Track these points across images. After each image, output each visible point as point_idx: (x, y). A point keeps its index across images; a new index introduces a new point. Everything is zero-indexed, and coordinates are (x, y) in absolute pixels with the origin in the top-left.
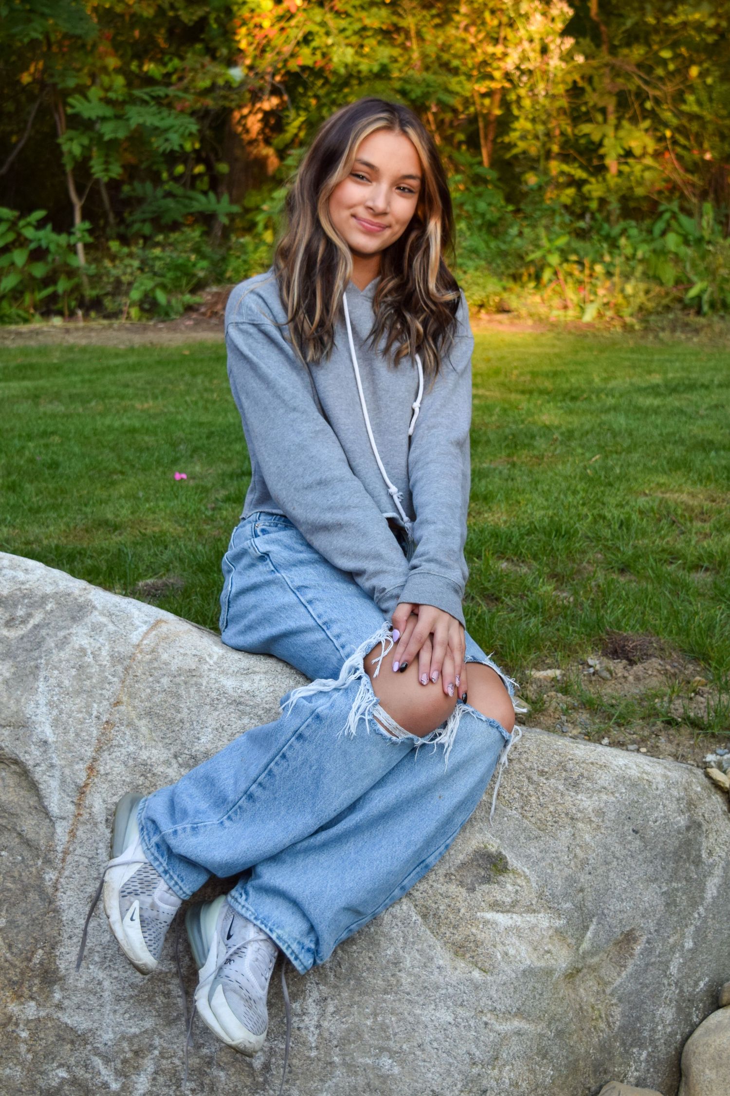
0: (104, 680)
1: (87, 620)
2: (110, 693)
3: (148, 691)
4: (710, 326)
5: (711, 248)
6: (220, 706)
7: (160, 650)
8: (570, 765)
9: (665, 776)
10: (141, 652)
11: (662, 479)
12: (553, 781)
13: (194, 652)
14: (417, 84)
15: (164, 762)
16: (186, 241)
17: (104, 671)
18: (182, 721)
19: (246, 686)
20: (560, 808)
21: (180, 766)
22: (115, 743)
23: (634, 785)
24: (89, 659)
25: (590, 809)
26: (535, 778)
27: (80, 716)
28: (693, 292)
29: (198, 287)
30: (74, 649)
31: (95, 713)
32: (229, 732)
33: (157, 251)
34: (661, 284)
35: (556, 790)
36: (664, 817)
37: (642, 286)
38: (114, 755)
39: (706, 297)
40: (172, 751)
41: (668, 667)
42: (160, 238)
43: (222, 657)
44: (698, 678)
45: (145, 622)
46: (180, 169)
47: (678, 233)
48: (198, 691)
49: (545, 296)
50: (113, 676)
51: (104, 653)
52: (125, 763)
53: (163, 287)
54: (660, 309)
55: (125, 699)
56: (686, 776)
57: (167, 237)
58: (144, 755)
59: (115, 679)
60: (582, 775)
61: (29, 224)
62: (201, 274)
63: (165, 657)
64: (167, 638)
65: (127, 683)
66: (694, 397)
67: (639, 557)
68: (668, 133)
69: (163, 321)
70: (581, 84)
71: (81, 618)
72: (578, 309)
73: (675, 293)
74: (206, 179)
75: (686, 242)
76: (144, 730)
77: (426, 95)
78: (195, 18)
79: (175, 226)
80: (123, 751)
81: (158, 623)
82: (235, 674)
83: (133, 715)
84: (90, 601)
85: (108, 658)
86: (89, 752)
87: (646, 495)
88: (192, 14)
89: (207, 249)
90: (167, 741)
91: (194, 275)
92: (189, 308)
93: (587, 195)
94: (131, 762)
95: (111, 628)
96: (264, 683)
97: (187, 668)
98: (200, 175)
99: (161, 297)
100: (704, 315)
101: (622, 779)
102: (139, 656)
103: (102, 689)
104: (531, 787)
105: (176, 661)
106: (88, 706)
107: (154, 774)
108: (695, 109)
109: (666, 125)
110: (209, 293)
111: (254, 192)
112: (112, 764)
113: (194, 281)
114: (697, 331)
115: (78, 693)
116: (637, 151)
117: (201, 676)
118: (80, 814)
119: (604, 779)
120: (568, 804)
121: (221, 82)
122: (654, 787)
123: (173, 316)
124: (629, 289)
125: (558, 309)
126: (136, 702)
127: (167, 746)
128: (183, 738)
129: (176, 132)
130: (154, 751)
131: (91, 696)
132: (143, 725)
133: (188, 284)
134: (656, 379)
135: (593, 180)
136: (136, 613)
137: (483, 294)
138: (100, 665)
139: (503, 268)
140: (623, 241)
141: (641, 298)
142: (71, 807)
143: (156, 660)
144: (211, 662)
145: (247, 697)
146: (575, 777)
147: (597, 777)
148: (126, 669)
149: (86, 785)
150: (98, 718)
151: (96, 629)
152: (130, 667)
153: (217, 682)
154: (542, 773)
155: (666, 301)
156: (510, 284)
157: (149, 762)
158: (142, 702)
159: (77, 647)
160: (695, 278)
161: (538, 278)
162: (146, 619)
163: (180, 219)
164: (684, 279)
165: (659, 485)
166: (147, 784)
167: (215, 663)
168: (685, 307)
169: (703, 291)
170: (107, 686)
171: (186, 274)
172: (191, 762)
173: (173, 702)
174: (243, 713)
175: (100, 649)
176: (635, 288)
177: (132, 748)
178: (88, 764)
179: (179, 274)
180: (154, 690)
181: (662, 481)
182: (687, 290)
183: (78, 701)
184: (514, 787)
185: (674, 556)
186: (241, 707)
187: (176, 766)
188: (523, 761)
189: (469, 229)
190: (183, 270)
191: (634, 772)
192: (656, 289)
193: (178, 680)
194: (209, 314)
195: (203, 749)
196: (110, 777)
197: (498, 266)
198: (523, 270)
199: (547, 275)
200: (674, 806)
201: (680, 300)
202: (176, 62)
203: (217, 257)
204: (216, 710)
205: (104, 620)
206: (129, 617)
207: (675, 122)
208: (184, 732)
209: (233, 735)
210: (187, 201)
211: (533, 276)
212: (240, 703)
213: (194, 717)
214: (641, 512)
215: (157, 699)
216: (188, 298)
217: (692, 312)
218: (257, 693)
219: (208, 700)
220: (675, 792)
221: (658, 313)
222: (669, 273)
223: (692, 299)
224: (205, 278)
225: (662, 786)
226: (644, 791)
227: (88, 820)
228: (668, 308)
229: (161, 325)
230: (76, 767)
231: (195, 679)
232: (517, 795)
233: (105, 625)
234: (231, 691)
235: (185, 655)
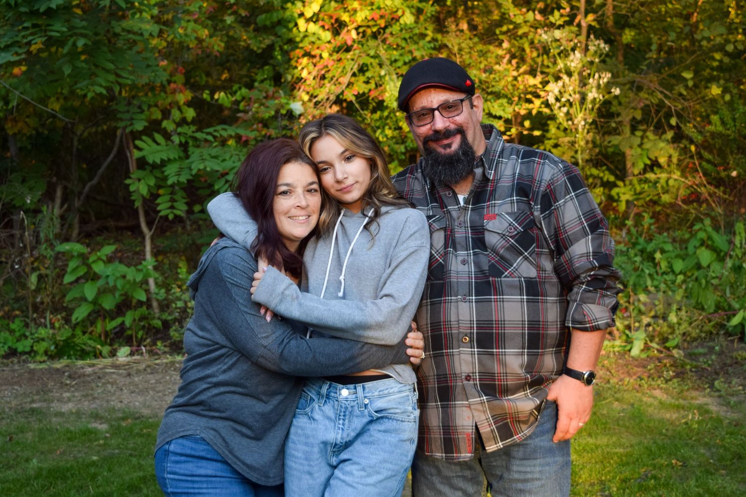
28: (736, 320)
34: (703, 310)
47: (711, 249)
54: (703, 336)
61: (99, 259)
68: (693, 148)
72: (624, 338)
73: (717, 319)
78: (263, 46)
88: (261, 42)
93: (616, 197)
108: (720, 128)
109: (691, 141)
116: (663, 162)
121: (283, 112)
124: (672, 318)
135: (620, 183)
140: (658, 256)
141: (685, 326)
155: (708, 327)
160: (736, 306)
164: (726, 305)
168: (728, 334)
176: (678, 316)
182: (729, 319)
192: (699, 316)
201: (722, 326)
202: (244, 91)
207: (699, 138)
217: (735, 339)
222: (710, 299)
223: (735, 327)
228: (711, 336)
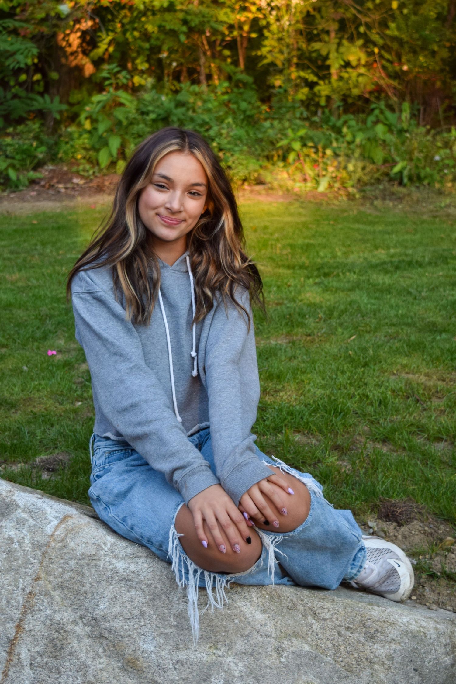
0: (27, 562)
1: (13, 516)
2: (31, 571)
3: (60, 570)
4: (409, 195)
5: (408, 135)
6: (114, 582)
7: (68, 540)
8: (368, 623)
9: (436, 629)
10: (54, 541)
11: (405, 361)
12: (356, 635)
13: (93, 541)
14: (196, 15)
15: (72, 622)
16: (30, 131)
17: (27, 555)
18: (85, 592)
19: (133, 567)
20: (361, 655)
21: (85, 625)
22: (36, 608)
23: (414, 637)
24: (16, 546)
25: (383, 655)
26: (343, 632)
27: (10, 588)
28: (396, 169)
29: (38, 166)
30: (4, 538)
31: (21, 586)
32: (121, 601)
33: (8, 140)
34: (373, 163)
35: (359, 641)
36: (436, 659)
37: (360, 164)
38: (36, 616)
39: (406, 173)
40: (78, 614)
41: (426, 528)
42: (10, 130)
43: (113, 545)
44: (449, 538)
45: (56, 517)
46: (23, 77)
47: (385, 124)
48: (97, 571)
49: (290, 171)
50: (34, 558)
51: (27, 541)
52: (44, 623)
53: (13, 166)
54: (373, 181)
55: (43, 575)
56: (450, 627)
57: (15, 129)
58: (58, 617)
59: (36, 561)
60: (377, 630)
62: (41, 156)
63: (72, 544)
64: (73, 530)
65: (44, 564)
66: (414, 274)
67: (395, 430)
68: (376, 50)
69: (14, 192)
70: (312, 13)
71: (9, 514)
72: (314, 181)
73: (384, 169)
74: (42, 83)
75: (390, 131)
76: (58, 598)
77: (202, 23)
79: (21, 121)
80: (42, 614)
81: (66, 517)
82: (123, 558)
83: (49, 587)
84: (15, 501)
85: (30, 545)
86: (17, 614)
87: (394, 374)
89: (44, 137)
90: (74, 606)
91: (35, 157)
92: (33, 182)
93: (318, 93)
94: (48, 622)
95: (31, 522)
96: (145, 565)
97: (88, 553)
98: (38, 81)
99: (12, 174)
100: (405, 186)
101: (406, 633)
102: (53, 544)
103: (26, 568)
104: (341, 639)
105: (80, 548)
106: (16, 581)
107: (65, 631)
108: (396, 33)
109: (375, 44)
110: (47, 170)
111: (76, 91)
112: (34, 623)
113: (36, 161)
114: (400, 199)
115: (8, 571)
116: (354, 63)
117: (99, 560)
118: (11, 660)
119: (393, 633)
120: (368, 652)
121: (53, 14)
122: (428, 637)
123: (21, 188)
124: (351, 167)
125: (300, 181)
126: (52, 578)
127: (75, 610)
128: (87, 605)
129: (22, 54)
130: (65, 614)
131: (17, 574)
132: (56, 594)
133: (31, 163)
134: (382, 254)
135: (321, 82)
136: (49, 510)
137: (247, 172)
138: (24, 550)
139: (259, 151)
140: (345, 130)
141: (359, 173)
142: (4, 654)
143: (65, 546)
144: (106, 549)
145: (134, 575)
146: (372, 631)
147: (388, 632)
148: (43, 554)
149: (15, 639)
150: (23, 590)
151: (20, 523)
152: (46, 552)
153: (111, 564)
154: (348, 629)
155: (377, 175)
156: (265, 163)
157: (61, 622)
158: (55, 578)
159: (6, 536)
160: (397, 159)
161: (284, 158)
162: (57, 515)
163: (25, 115)
164: (390, 159)
165: (404, 366)
166: (61, 638)
167: (109, 549)
168: (391, 180)
169: (404, 168)
170: (30, 566)
171: (29, 156)
172: (93, 622)
173: (79, 578)
174: (131, 587)
175: (23, 538)
176: (355, 166)
177: (48, 612)
178: (16, 623)
179: (24, 156)
180: (64, 570)
181: (405, 362)
182: (392, 168)
183: (8, 577)
184: (328, 640)
185: (421, 429)
186: (129, 583)
187: (81, 624)
188: (334, 620)
189: (235, 122)
190: (28, 153)
191: (414, 627)
192: (370, 167)
193: (82, 562)
194: (47, 186)
195: (101, 613)
196: (32, 633)
197: (256, 150)
198: (274, 153)
199: (292, 157)
200: (443, 650)
201: (387, 174)
203: (52, 142)
204: (110, 585)
205: (25, 516)
206: (44, 513)
207: (381, 42)
208: (88, 601)
209: (123, 603)
210: (29, 102)
211: (281, 157)
212: (128, 580)
213: (94, 590)
214: (393, 391)
215: (67, 576)
216: (32, 174)
217: (396, 183)
218: (141, 573)
219: (105, 578)
220: (443, 640)
221: (372, 184)
222: (379, 155)
223: (396, 174)
224: (44, 158)
225: (434, 636)
226: (422, 640)
227: (17, 664)
228: (378, 181)
229: (13, 195)
230: (8, 625)
231: (95, 562)
232: (330, 645)
233: (27, 520)
234: (121, 571)
235: (87, 543)
